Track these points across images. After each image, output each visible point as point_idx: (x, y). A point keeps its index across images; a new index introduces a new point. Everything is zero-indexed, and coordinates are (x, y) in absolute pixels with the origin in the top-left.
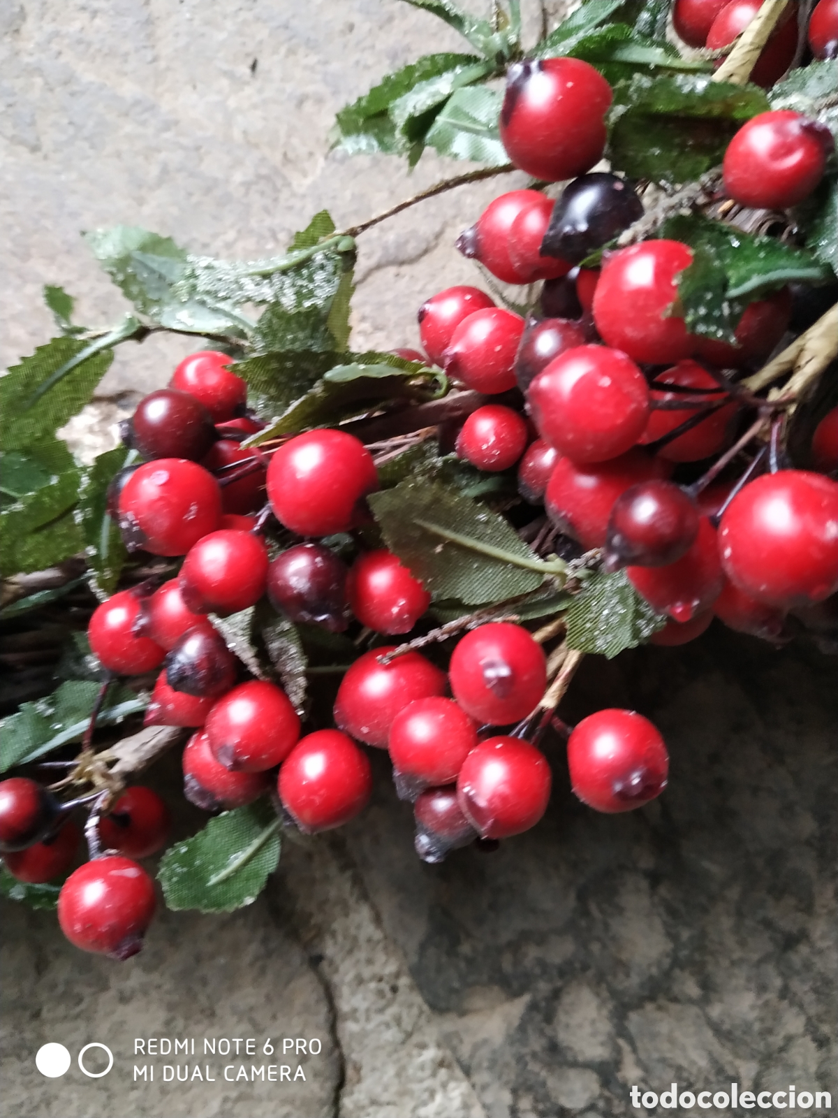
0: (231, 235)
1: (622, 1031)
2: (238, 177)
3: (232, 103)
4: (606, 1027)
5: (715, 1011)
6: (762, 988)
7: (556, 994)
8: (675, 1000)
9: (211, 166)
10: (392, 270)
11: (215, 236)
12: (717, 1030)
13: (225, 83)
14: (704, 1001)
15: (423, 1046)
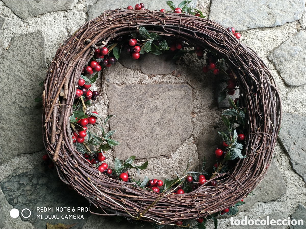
0: (129, 126)
1: (43, 185)
2: (135, 126)
3: (144, 124)
4: (43, 183)
5: (47, 195)
6: (51, 199)
7: (46, 177)
8: (48, 190)
9: (137, 123)
10: (127, 145)
11: (128, 125)
12: (45, 195)
13: (146, 123)
14: (48, 193)
15: (36, 162)
